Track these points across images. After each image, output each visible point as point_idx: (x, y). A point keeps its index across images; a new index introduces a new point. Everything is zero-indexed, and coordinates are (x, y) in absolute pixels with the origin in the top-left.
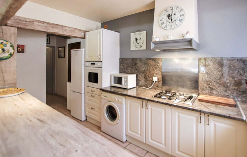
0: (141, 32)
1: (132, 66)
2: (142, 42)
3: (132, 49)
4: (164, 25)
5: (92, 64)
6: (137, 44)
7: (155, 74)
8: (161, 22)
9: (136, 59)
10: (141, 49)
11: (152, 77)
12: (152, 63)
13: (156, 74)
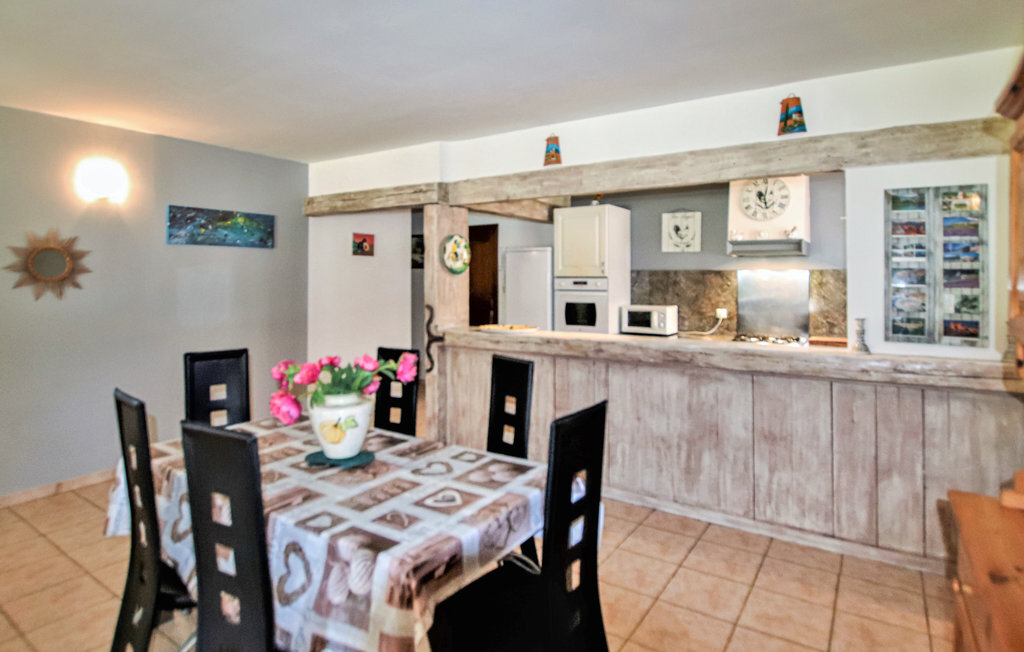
0: (689, 214)
1: (667, 287)
2: (691, 236)
3: (665, 249)
4: (751, 212)
5: (576, 283)
6: (678, 240)
7: (721, 304)
8: (746, 204)
9: (676, 273)
10: (690, 250)
11: (714, 311)
12: (716, 280)
13: (725, 303)
